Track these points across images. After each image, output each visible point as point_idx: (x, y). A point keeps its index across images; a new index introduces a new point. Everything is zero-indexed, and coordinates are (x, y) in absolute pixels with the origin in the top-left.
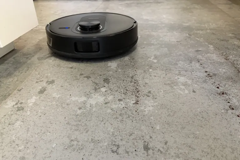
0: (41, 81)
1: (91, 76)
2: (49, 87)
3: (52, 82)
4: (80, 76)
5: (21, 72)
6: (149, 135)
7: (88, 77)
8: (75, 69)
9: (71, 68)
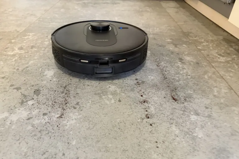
1: (22, 87)
4: (10, 88)
6: (62, 152)
7: (18, 89)
8: (7, 79)
9: (3, 78)
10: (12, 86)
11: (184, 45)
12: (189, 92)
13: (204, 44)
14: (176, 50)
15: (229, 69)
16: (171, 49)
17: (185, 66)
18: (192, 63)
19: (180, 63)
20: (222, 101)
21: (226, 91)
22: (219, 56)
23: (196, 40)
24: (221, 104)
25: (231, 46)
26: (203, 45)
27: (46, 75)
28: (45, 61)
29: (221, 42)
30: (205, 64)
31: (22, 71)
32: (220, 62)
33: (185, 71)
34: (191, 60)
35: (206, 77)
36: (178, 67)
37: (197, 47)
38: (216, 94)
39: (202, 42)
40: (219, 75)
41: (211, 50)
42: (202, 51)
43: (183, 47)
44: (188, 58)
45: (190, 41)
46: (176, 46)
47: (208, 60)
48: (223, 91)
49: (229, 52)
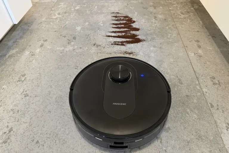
0: (40, 40)
1: (66, 36)
2: (45, 43)
3: (46, 40)
5: (27, 35)
7: (65, 37)
8: (58, 32)
9: (56, 31)
10: (61, 35)
11: (161, 7)
12: (154, 36)
13: (175, 5)
14: (155, 11)
15: (184, 23)
16: (151, 10)
17: (157, 22)
18: (161, 20)
19: (154, 19)
20: (171, 40)
21: (175, 35)
22: (181, 14)
23: (170, 3)
24: (169, 42)
25: (193, 7)
26: (174, 7)
27: (77, 29)
28: (74, 21)
29: (187, 3)
30: (170, 20)
31: (64, 27)
32: (180, 18)
33: (156, 25)
34: (162, 17)
35: (167, 28)
36: (152, 22)
37: (169, 8)
38: (169, 37)
39: (175, 4)
40: (175, 26)
41: (178, 10)
42: (172, 11)
43: (160, 8)
44: (160, 16)
45: (166, 4)
46: (155, 8)
47: (173, 18)
48: (174, 35)
49: (189, 10)
